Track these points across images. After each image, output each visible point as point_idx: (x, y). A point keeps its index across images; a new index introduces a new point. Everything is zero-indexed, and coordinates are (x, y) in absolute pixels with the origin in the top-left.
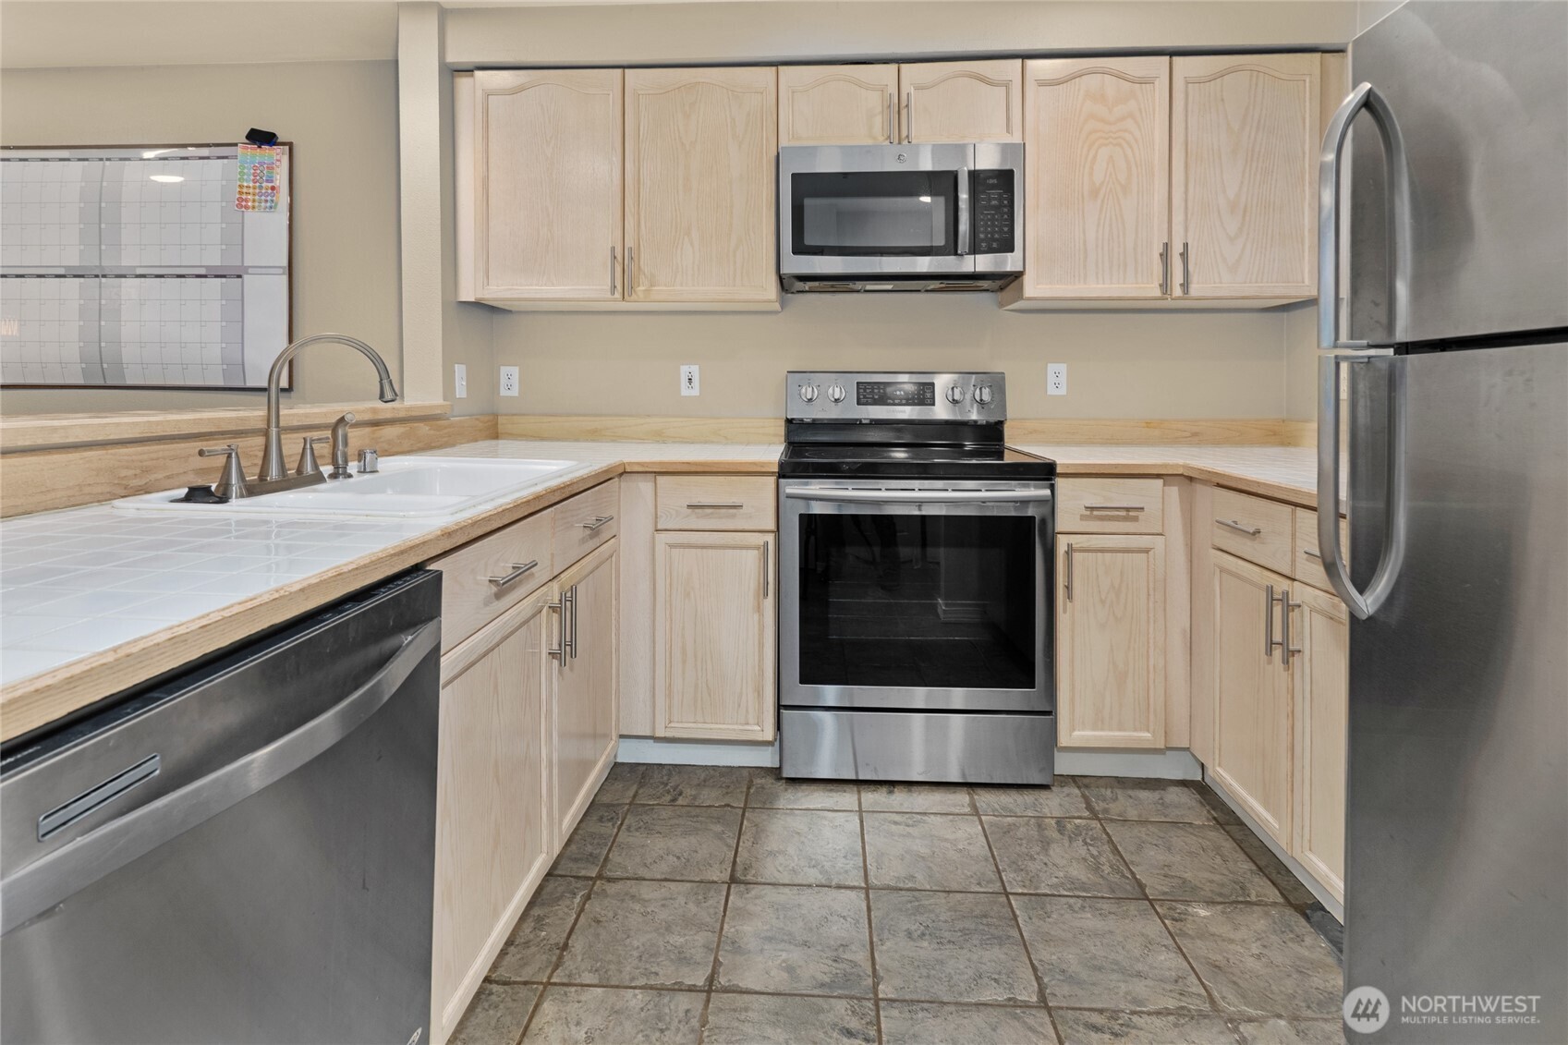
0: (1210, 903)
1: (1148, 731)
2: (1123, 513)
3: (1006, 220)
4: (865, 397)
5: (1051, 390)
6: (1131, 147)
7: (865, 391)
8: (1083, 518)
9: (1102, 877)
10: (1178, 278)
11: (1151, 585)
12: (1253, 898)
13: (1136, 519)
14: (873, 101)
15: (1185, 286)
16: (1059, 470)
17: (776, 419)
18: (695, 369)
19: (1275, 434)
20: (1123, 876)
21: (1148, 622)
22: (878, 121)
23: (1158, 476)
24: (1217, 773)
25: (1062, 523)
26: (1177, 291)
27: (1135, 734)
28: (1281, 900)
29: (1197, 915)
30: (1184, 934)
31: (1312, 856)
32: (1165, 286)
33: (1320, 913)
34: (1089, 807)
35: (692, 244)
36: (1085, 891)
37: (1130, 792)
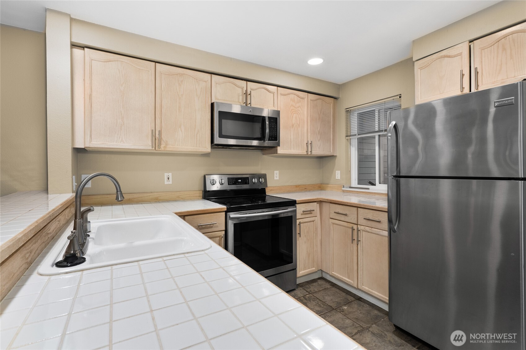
0: (345, 305)
1: (314, 267)
2: (309, 212)
3: (276, 132)
4: (230, 182)
5: (275, 178)
6: (300, 115)
7: (230, 181)
8: (302, 214)
9: (322, 308)
10: (309, 150)
11: (315, 230)
12: (351, 301)
13: (311, 213)
14: (239, 91)
15: (311, 151)
16: (297, 202)
17: (199, 191)
18: (170, 175)
19: (320, 187)
20: (326, 306)
21: (314, 239)
22: (241, 97)
23: (315, 202)
24: (333, 274)
25: (298, 216)
26: (309, 153)
27: (312, 269)
28: (355, 299)
29: (345, 309)
30: (346, 314)
31: (363, 287)
32: (307, 151)
33: (362, 299)
34: (307, 291)
35: (181, 131)
36: (322, 312)
37: (311, 284)
